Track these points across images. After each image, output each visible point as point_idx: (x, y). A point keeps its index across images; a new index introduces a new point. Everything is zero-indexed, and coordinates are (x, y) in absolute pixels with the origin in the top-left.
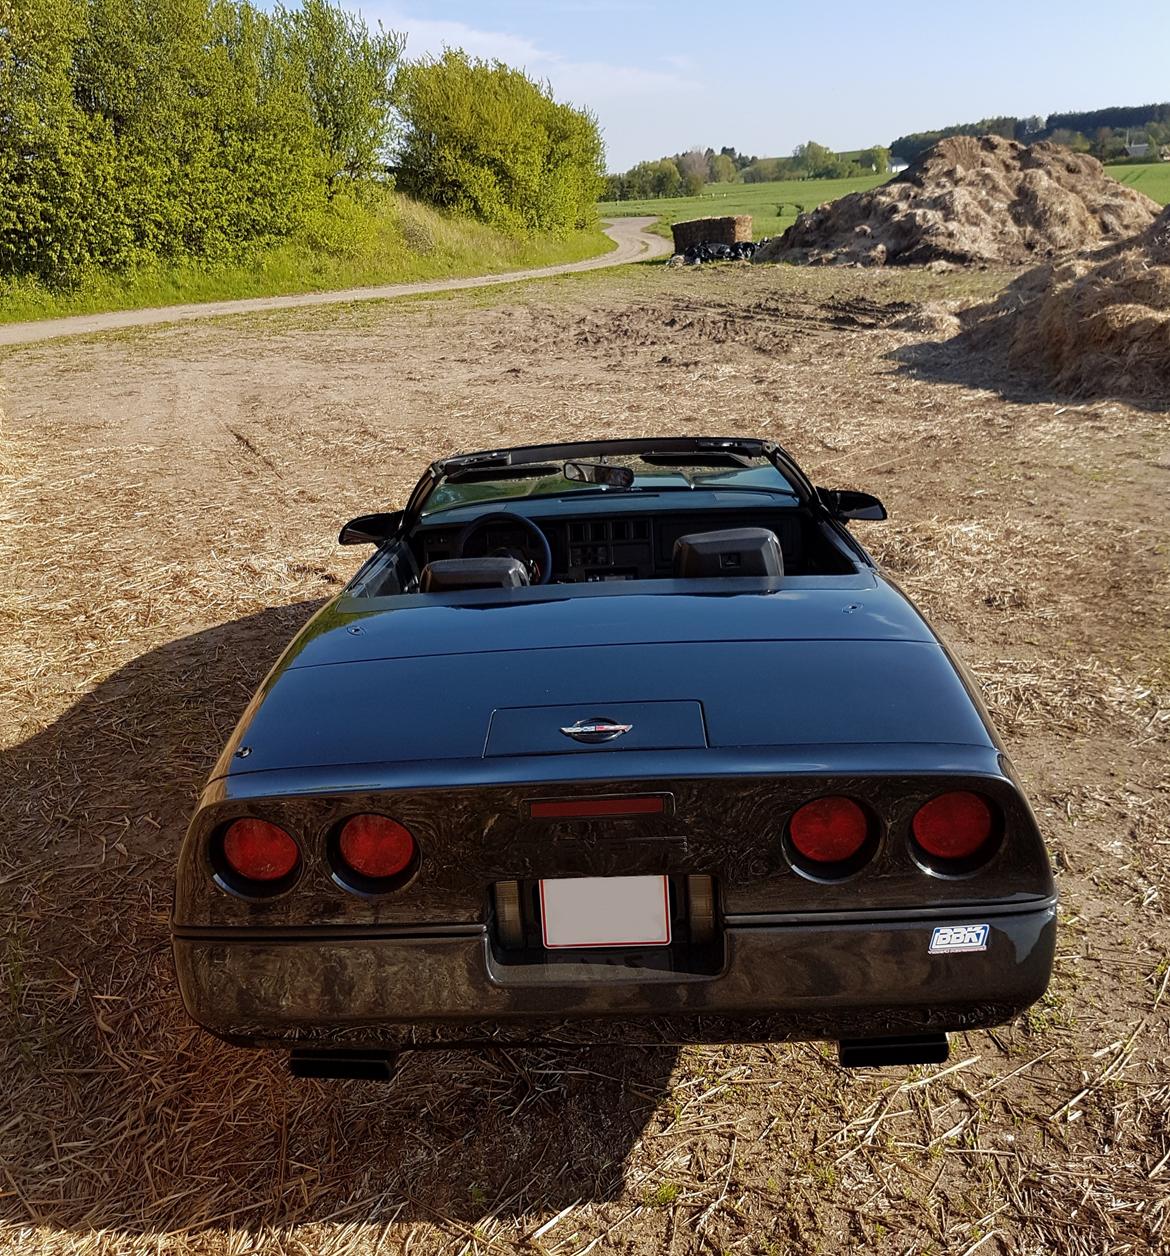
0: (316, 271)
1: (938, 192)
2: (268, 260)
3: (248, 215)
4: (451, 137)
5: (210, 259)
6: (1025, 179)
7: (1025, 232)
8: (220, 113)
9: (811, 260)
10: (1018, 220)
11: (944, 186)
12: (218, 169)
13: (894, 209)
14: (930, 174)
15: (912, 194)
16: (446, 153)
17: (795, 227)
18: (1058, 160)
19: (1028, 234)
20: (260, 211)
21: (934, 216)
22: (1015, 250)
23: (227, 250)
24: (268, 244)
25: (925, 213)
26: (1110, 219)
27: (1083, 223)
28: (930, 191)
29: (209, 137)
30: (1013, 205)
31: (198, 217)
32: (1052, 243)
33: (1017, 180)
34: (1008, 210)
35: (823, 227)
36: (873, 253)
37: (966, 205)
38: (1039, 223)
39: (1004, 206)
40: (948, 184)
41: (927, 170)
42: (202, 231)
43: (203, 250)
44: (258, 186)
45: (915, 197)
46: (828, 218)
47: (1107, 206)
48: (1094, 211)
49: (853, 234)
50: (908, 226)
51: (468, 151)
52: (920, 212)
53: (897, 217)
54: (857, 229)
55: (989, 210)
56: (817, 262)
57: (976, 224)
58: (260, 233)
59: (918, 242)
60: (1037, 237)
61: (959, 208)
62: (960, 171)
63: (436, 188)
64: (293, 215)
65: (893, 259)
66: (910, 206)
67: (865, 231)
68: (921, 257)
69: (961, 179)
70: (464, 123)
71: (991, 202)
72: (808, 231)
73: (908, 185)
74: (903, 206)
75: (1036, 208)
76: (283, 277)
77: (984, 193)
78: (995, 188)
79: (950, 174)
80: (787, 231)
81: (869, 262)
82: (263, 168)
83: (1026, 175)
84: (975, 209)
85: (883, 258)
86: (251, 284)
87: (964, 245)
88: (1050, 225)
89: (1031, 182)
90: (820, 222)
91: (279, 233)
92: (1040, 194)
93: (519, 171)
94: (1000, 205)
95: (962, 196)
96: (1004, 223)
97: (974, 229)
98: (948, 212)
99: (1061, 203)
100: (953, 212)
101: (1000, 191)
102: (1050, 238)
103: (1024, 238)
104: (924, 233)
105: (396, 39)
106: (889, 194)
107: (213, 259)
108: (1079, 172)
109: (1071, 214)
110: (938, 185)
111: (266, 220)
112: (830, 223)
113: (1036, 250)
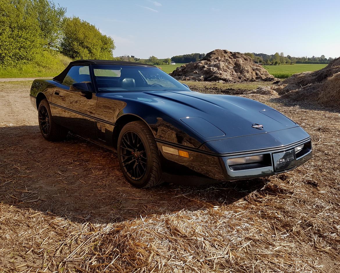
0: (39, 72)
1: (215, 63)
2: (24, 67)
3: (19, 53)
4: (77, 39)
5: (6, 66)
6: (236, 61)
7: (238, 74)
8: (11, 23)
9: (183, 79)
10: (236, 72)
11: (216, 62)
12: (10, 39)
13: (204, 67)
14: (212, 58)
15: (208, 63)
16: (75, 43)
17: (176, 70)
18: (242, 57)
19: (239, 75)
20: (22, 52)
21: (215, 69)
22: (236, 79)
23: (12, 63)
24: (24, 63)
25: (213, 68)
26: (258, 72)
27: (252, 73)
28: (213, 63)
29: (8, 29)
30: (234, 67)
31: (3, 52)
32: (245, 77)
33: (234, 61)
34: (233, 69)
35: (183, 71)
36: (200, 78)
37: (223, 67)
38: (241, 72)
39: (232, 67)
40: (217, 61)
41: (211, 57)
42: (4, 57)
43: (4, 63)
44: (22, 45)
45: (209, 64)
46: (185, 69)
47: (256, 68)
48: (254, 70)
49: (193, 73)
50: (209, 71)
51: (81, 44)
52: (212, 68)
53: (205, 69)
54: (194, 72)
55: (229, 68)
56: (185, 80)
57: (226, 72)
58: (22, 59)
59: (212, 76)
60: (241, 76)
61: (221, 67)
62: (220, 58)
63: (71, 53)
64: (32, 55)
65: (206, 80)
66: (208, 66)
67: (197, 72)
68: (214, 80)
69: (220, 60)
70: (81, 36)
71: (229, 66)
72: (180, 72)
73: (207, 61)
74: (206, 66)
75: (241, 68)
76: (29, 73)
77: (227, 64)
78: (229, 63)
79: (217, 58)
80: (174, 72)
81: (200, 80)
82: (24, 40)
83: (237, 60)
84: (225, 68)
85: (203, 79)
86: (19, 73)
87: (224, 76)
88: (244, 73)
89: (238, 62)
90: (183, 70)
91: (28, 60)
92: (241, 64)
93: (94, 51)
94: (231, 67)
95: (222, 64)
96: (233, 72)
97: (226, 73)
98: (219, 68)
99: (247, 67)
100: (220, 68)
101: (231, 64)
102: (245, 76)
103: (238, 76)
104: (214, 73)
105: (63, 9)
106: (202, 63)
107: (7, 66)
108: (247, 60)
109: (249, 70)
110: (215, 61)
111: (24, 55)
112: (186, 70)
113: (241, 79)
